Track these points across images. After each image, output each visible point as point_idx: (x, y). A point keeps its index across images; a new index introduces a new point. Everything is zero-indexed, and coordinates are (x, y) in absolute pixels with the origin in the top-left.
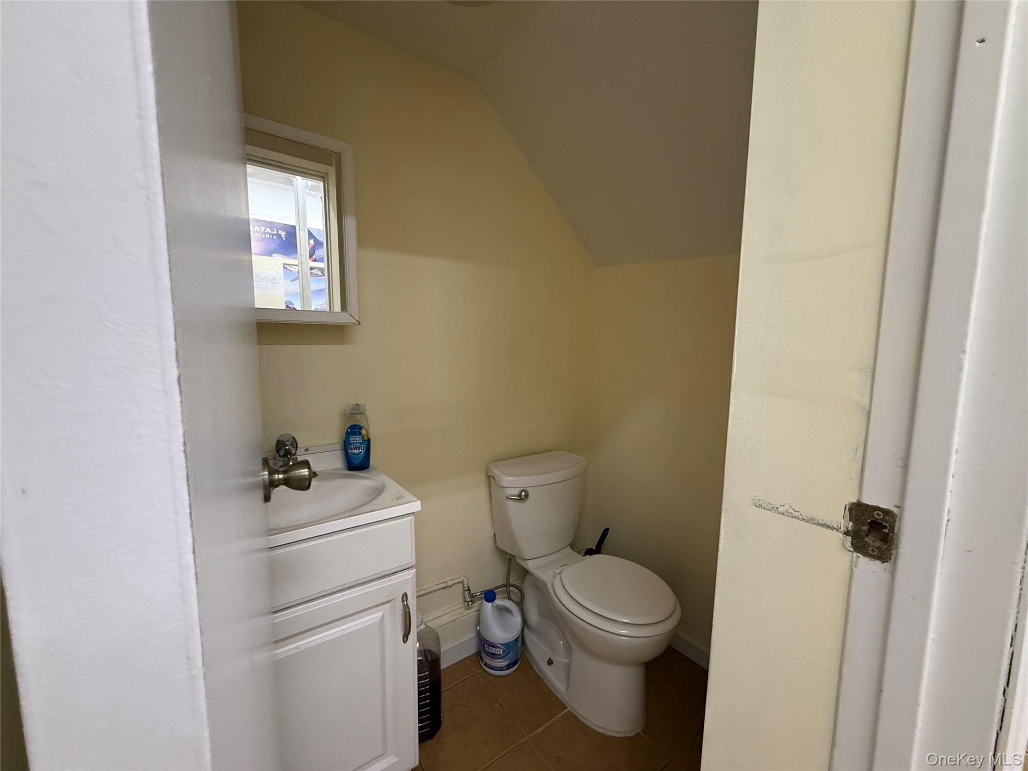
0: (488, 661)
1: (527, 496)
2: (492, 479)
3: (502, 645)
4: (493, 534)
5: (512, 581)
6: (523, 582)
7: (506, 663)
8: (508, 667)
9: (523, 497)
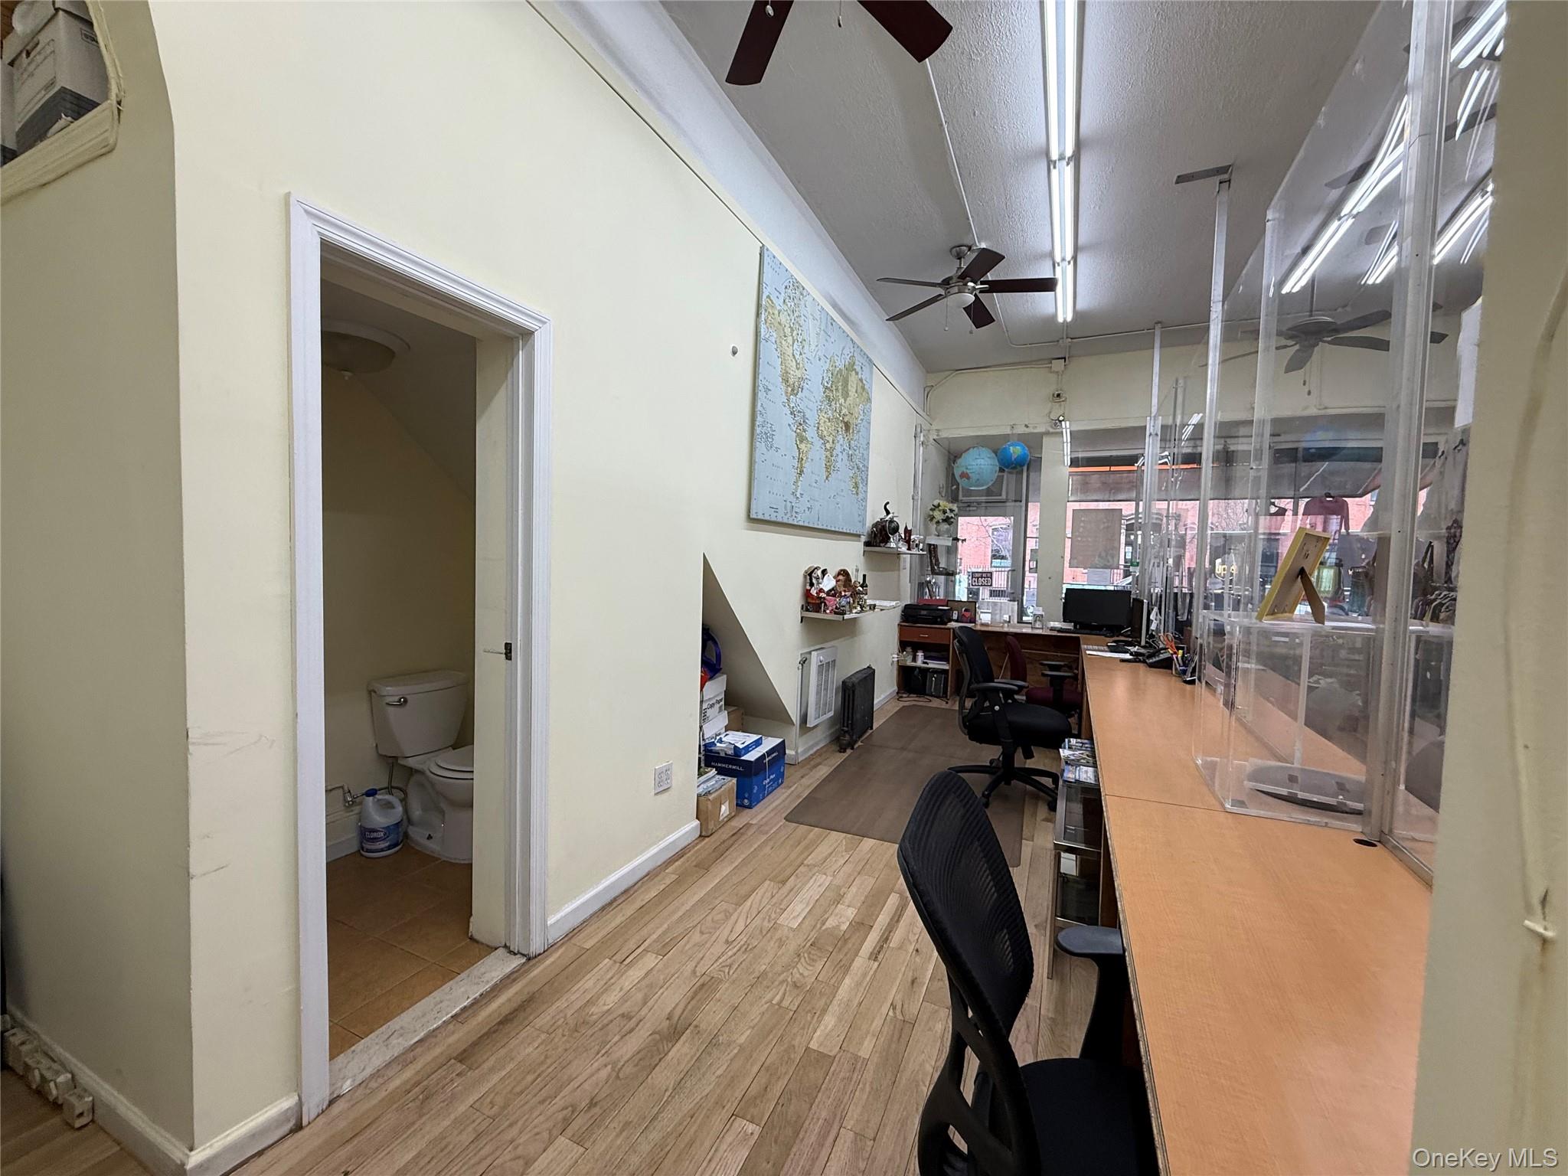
0: (369, 847)
1: (406, 701)
2: (373, 694)
3: (383, 828)
4: (375, 745)
5: (393, 784)
6: (407, 785)
7: (387, 844)
8: (389, 848)
9: (403, 703)
